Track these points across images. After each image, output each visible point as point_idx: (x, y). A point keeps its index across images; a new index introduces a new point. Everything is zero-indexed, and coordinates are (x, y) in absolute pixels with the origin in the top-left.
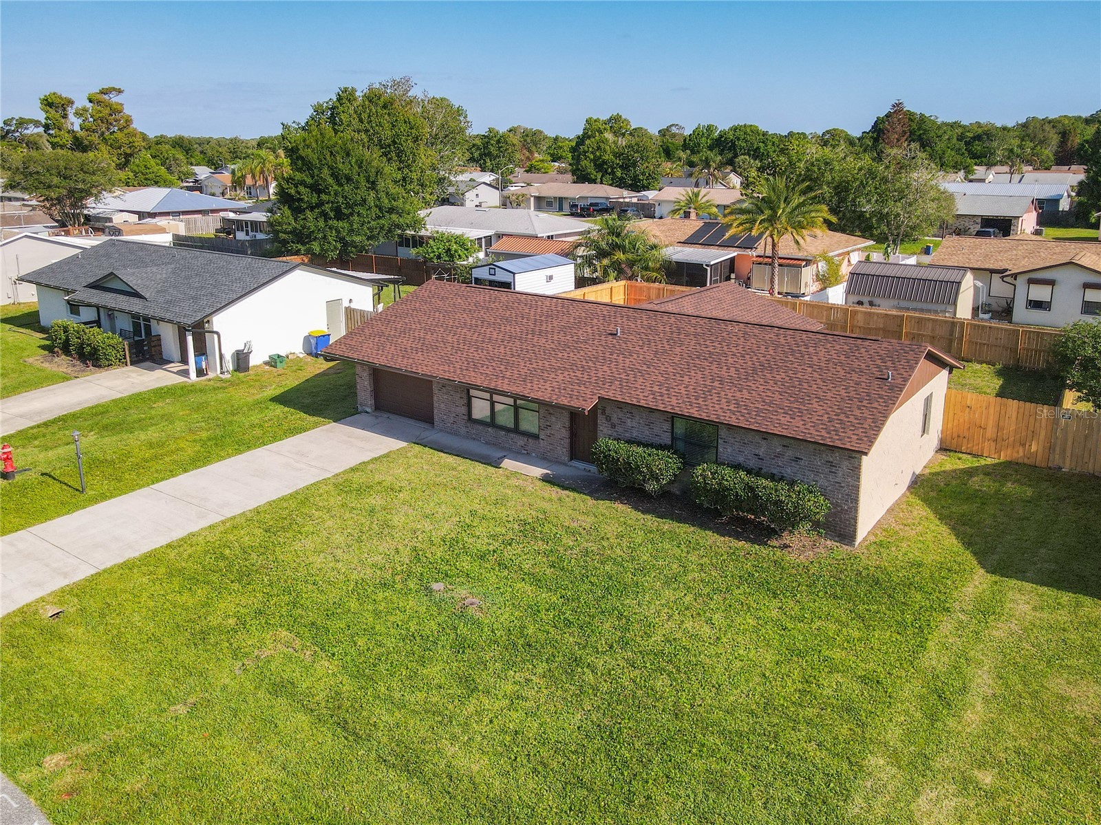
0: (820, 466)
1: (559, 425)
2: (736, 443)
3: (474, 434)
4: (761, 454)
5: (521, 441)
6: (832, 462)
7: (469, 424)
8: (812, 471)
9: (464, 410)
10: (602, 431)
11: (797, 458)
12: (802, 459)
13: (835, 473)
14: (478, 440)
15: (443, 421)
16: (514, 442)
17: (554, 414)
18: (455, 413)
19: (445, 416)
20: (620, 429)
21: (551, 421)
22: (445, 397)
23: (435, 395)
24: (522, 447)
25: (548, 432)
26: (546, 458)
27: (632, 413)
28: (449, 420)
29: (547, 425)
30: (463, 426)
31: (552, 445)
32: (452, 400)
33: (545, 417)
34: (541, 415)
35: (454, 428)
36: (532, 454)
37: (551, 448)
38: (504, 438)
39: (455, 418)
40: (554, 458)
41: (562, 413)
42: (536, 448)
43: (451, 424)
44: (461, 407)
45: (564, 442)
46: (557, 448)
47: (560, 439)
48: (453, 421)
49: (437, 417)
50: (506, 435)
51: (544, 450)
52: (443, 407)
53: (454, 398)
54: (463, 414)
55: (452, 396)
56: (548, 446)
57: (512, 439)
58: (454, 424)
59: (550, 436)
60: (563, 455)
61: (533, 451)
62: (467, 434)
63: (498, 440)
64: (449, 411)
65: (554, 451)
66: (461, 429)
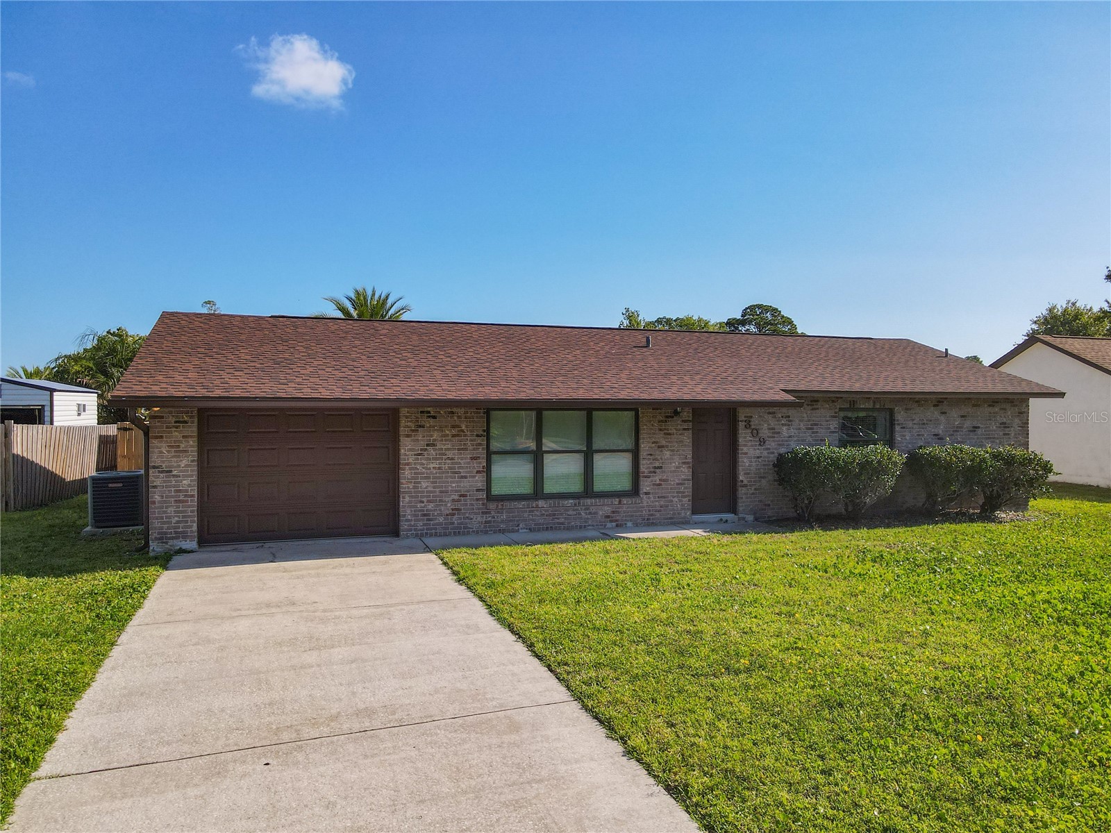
0: (995, 431)
1: (677, 461)
2: (915, 426)
3: (502, 521)
4: (941, 432)
5: (604, 508)
6: (1005, 423)
8: (989, 438)
9: (479, 481)
10: (746, 454)
11: (974, 427)
12: (979, 427)
13: (1008, 434)
15: (425, 515)
16: (590, 513)
17: (667, 446)
18: (456, 491)
19: (432, 505)
20: (773, 444)
21: (661, 459)
22: (432, 466)
23: (407, 467)
24: (608, 517)
25: (657, 479)
26: (653, 523)
27: (789, 417)
28: (440, 510)
29: (655, 468)
30: (476, 513)
31: (664, 497)
32: (450, 468)
33: (651, 455)
34: (643, 453)
35: (453, 523)
36: (626, 524)
37: (662, 503)
38: (569, 513)
39: (459, 501)
40: (667, 519)
41: (682, 442)
42: (635, 512)
43: (447, 515)
44: (474, 477)
45: (685, 488)
46: (672, 501)
47: (678, 484)
48: (453, 510)
49: (409, 512)
50: (575, 505)
51: (649, 511)
52: (426, 488)
53: (456, 463)
54: (478, 490)
55: (452, 459)
56: (657, 501)
57: (588, 509)
58: (454, 514)
59: (660, 485)
60: (682, 509)
61: (628, 519)
62: (485, 527)
63: (558, 519)
64: (441, 492)
65: (667, 506)
66: (471, 519)
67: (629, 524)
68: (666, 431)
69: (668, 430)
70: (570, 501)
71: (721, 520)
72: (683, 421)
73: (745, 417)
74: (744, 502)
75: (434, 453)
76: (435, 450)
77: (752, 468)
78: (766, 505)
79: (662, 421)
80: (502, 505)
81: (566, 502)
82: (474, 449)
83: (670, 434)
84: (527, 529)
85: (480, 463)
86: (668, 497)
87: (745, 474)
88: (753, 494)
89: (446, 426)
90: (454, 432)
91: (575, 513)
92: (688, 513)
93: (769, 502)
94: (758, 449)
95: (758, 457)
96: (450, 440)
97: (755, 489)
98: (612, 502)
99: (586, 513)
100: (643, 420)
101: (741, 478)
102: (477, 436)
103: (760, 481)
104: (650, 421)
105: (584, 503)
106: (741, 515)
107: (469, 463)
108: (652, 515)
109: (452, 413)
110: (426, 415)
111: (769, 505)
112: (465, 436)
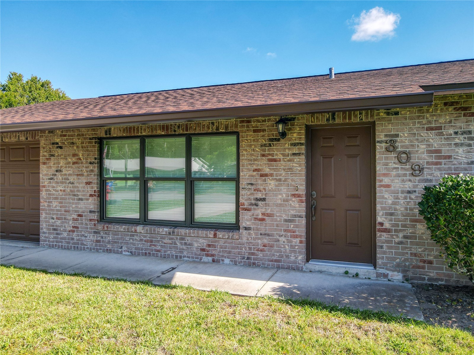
1: (284, 192)
3: (109, 242)
7: (100, 227)
9: (92, 204)
10: (388, 186)
14: (117, 253)
15: (55, 230)
16: (185, 244)
17: (272, 175)
18: (76, 211)
19: (59, 221)
20: (438, 173)
21: (265, 189)
22: (59, 188)
23: (44, 189)
24: (203, 250)
25: (259, 212)
26: (254, 264)
27: (470, 132)
28: (65, 227)
29: (257, 199)
30: (90, 233)
31: (268, 235)
32: (71, 191)
33: (252, 184)
34: (243, 183)
35: (73, 239)
36: (223, 261)
37: (266, 241)
38: (166, 241)
39: (77, 220)
40: (272, 261)
41: (290, 169)
42: (233, 248)
43: (69, 231)
44: (88, 199)
45: (297, 226)
46: (278, 241)
47: (286, 221)
48: (73, 227)
49: (44, 225)
50: (170, 233)
51: (250, 249)
52: (56, 207)
53: (75, 187)
54: (91, 212)
55: (73, 183)
56: (259, 239)
57: (182, 239)
58: (73, 231)
59: (263, 220)
60: (291, 252)
61: (225, 255)
62: (96, 245)
63: (155, 245)
64: (66, 211)
65: (272, 246)
66: (86, 237)
67: (227, 261)
68: (270, 157)
69: (272, 155)
70: (166, 229)
71: (347, 273)
72: (292, 144)
73: (386, 136)
74: (385, 253)
75: (61, 178)
76: (61, 175)
77: (398, 207)
78: (424, 261)
79: (265, 145)
80: (107, 227)
81: (161, 230)
82: (88, 175)
83: (275, 160)
84: (128, 252)
85: (92, 188)
86: (272, 235)
87: (387, 214)
88: (401, 243)
89: (69, 155)
90: (74, 160)
91: (170, 241)
92: (300, 258)
93: (431, 258)
94: (410, 180)
95: (409, 192)
96: (72, 167)
97: (405, 237)
98: (206, 235)
99: (181, 243)
100: (243, 144)
101: (379, 219)
102: (91, 163)
103: (414, 226)
104: (250, 146)
105: (178, 232)
106: (381, 271)
107: (84, 187)
108: (253, 254)
109: (73, 143)
110: (56, 146)
111: (430, 262)
112: (82, 163)
